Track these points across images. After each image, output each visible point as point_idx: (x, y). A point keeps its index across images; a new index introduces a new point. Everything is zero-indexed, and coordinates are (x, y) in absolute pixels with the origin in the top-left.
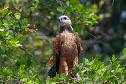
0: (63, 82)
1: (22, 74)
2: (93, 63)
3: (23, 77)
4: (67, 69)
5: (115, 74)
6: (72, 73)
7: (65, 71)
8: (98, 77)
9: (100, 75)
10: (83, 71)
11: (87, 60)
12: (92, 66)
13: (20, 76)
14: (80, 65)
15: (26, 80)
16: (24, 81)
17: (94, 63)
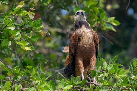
0: (78, 87)
1: (34, 75)
2: (111, 68)
3: (35, 78)
4: (82, 70)
5: (136, 80)
6: (87, 76)
7: (81, 72)
8: (117, 84)
9: (119, 81)
10: (101, 76)
11: (105, 64)
12: (111, 71)
13: (32, 78)
14: (98, 68)
15: (38, 83)
16: (37, 83)
17: (113, 68)
